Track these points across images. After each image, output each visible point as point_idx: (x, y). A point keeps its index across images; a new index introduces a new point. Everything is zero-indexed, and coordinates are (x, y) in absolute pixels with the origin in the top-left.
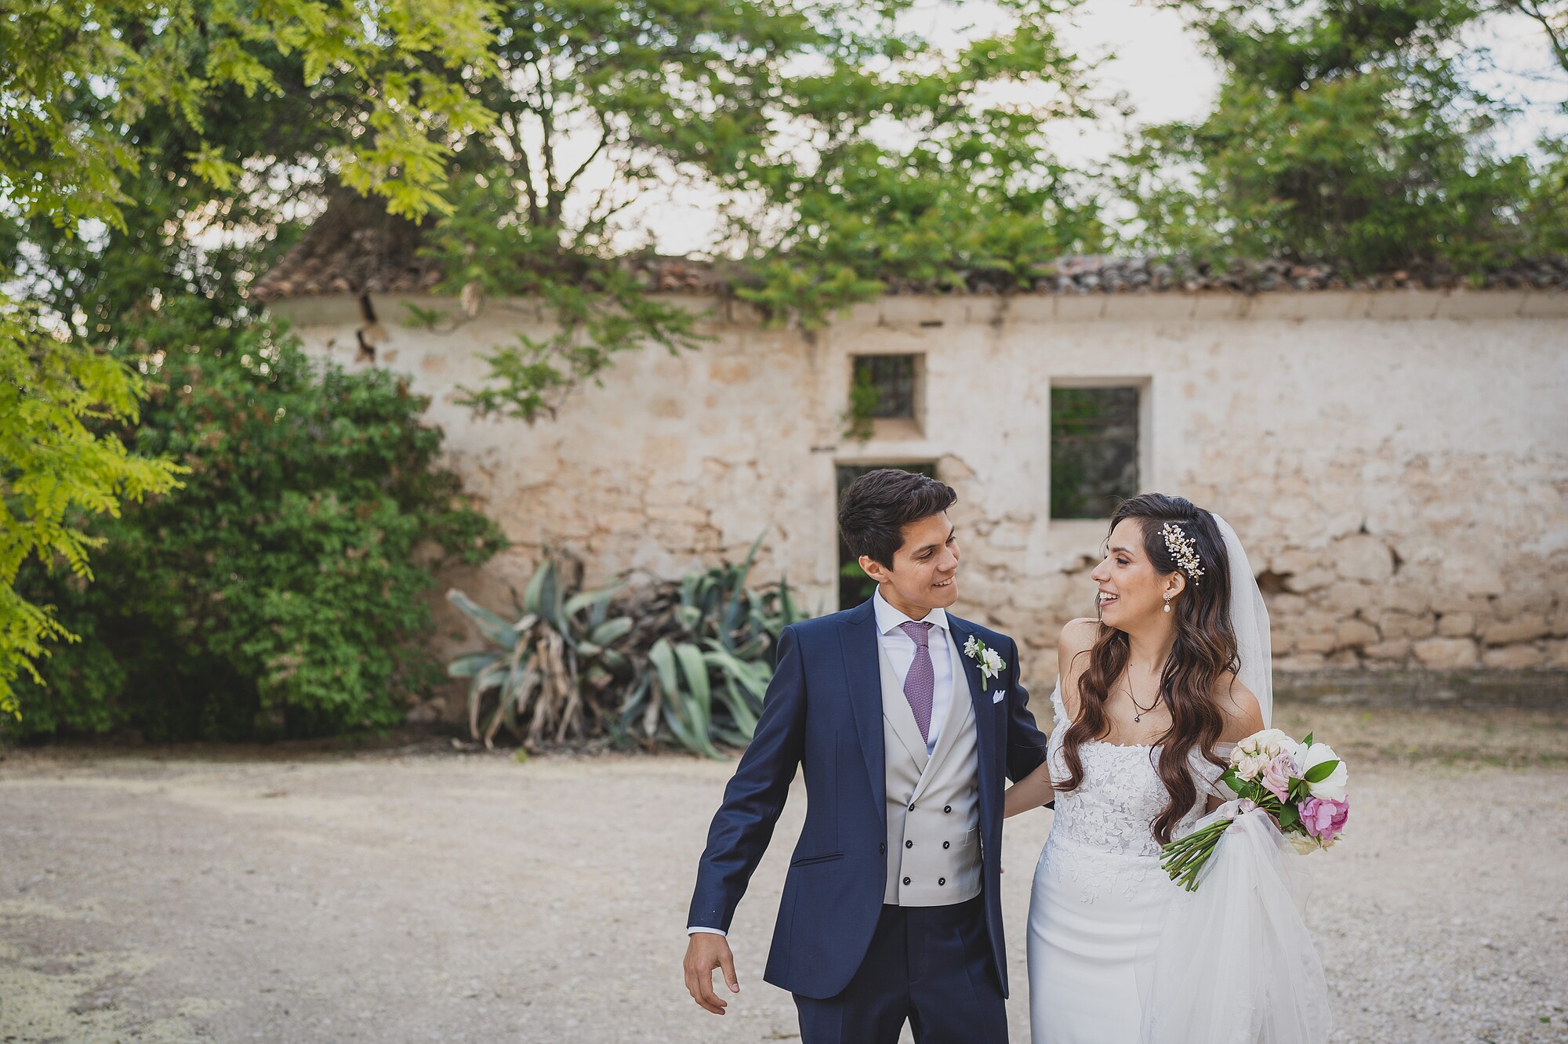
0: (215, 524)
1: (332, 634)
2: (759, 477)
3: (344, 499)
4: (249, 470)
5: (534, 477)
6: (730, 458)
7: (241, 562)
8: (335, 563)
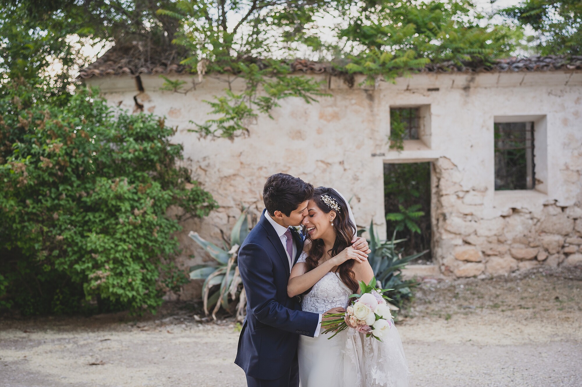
0: (58, 198)
1: (126, 257)
2: (345, 170)
3: (131, 183)
4: (78, 166)
5: (228, 171)
6: (329, 161)
7: (73, 218)
8: (128, 217)
